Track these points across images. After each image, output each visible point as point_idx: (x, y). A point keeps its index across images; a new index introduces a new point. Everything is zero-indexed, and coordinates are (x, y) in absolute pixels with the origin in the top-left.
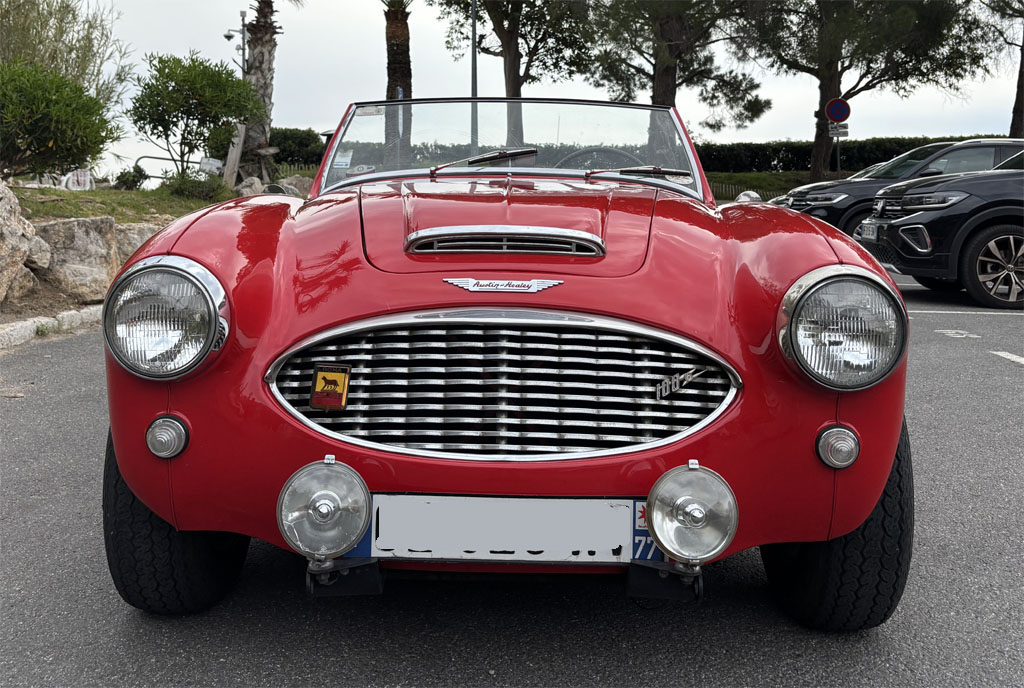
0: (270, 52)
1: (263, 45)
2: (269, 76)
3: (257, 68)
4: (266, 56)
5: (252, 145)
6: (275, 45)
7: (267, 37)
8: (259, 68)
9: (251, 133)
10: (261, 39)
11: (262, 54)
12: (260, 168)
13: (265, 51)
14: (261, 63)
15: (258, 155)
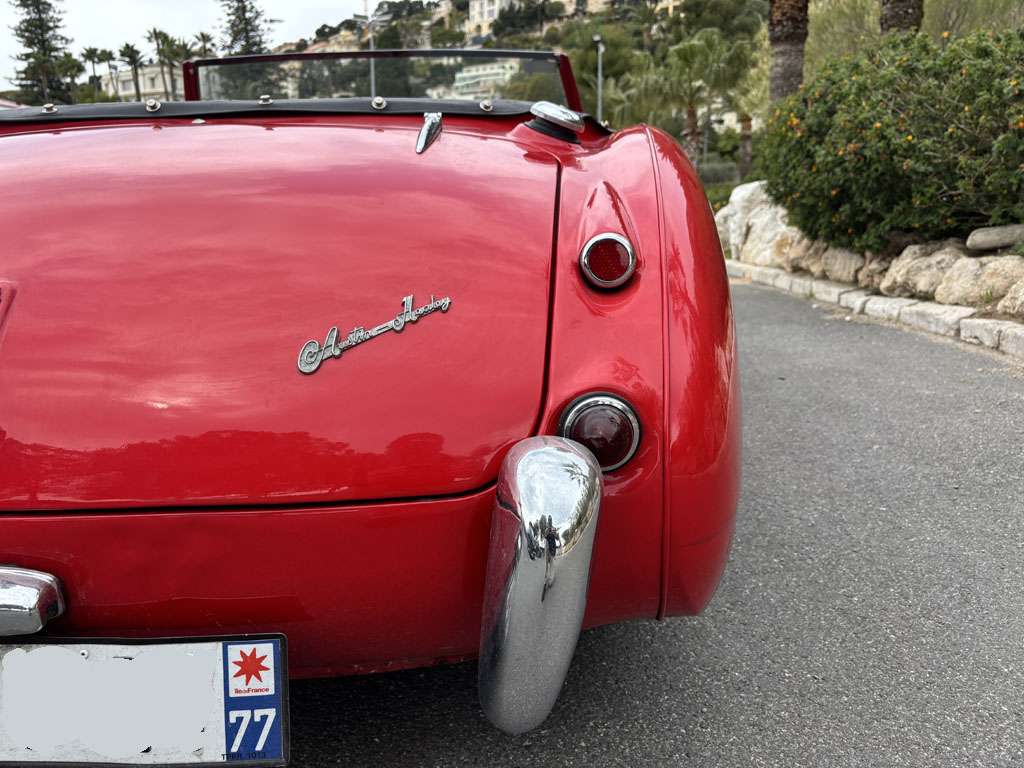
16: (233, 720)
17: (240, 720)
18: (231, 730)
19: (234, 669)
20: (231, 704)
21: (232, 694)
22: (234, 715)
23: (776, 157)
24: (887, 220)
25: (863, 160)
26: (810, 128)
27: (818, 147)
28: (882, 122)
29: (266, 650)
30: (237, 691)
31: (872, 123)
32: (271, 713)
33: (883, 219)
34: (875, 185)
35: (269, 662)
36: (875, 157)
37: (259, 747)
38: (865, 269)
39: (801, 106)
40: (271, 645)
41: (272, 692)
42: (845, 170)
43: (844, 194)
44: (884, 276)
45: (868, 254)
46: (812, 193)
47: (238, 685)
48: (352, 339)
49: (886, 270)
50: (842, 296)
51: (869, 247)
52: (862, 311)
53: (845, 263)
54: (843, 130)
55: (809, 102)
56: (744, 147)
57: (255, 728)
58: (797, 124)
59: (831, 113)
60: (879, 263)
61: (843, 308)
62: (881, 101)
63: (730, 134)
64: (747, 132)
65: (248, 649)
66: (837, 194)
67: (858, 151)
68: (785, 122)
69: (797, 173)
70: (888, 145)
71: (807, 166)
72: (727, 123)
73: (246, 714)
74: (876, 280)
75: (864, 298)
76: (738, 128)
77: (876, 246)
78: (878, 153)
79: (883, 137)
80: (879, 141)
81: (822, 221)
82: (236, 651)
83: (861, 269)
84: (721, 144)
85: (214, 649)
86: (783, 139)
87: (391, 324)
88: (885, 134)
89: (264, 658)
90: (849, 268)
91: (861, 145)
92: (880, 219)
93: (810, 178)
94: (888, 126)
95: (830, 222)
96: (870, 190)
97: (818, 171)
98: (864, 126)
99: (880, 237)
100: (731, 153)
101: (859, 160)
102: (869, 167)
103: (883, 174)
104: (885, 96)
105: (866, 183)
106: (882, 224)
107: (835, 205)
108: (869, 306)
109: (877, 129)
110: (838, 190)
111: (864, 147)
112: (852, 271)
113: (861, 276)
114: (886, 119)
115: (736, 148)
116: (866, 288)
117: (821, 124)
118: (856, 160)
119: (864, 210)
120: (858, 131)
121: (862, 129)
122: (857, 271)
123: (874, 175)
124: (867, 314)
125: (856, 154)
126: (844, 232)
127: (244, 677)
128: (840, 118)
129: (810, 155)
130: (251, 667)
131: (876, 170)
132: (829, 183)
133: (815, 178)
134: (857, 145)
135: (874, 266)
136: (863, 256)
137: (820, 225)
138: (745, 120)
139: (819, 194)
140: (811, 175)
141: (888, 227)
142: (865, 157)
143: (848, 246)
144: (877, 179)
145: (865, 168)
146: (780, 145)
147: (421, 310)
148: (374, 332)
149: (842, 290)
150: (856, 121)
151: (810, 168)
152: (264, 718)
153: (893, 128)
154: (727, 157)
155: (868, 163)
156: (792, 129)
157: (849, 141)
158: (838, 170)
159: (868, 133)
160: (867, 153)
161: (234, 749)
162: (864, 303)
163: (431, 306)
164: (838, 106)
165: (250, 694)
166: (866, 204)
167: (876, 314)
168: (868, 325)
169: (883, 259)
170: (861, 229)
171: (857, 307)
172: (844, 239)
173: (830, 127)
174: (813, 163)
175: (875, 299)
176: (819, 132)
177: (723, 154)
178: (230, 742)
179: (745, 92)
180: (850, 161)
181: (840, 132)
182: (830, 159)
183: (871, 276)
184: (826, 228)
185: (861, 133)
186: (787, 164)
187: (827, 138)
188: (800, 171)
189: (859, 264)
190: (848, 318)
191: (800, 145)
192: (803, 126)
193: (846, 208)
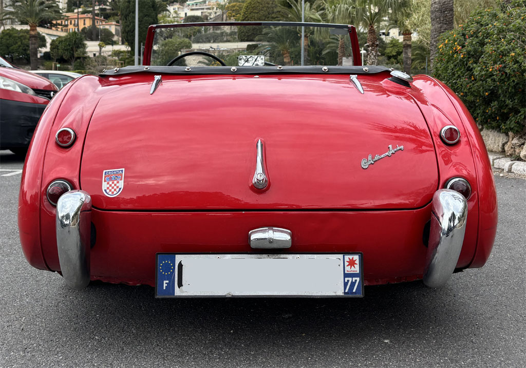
16: (346, 281)
17: (348, 281)
18: (346, 284)
19: (347, 264)
20: (346, 275)
21: (346, 272)
22: (346, 279)
23: (446, 69)
24: (522, 112)
25: (505, 75)
26: (469, 53)
27: (475, 65)
28: (515, 52)
29: (356, 258)
30: (348, 271)
31: (509, 52)
32: (358, 279)
33: (520, 112)
34: (513, 91)
35: (357, 262)
36: (512, 73)
37: (354, 291)
38: (509, 143)
39: (462, 38)
40: (358, 256)
41: (358, 272)
42: (494, 80)
43: (494, 95)
44: (522, 148)
45: (510, 134)
46: (472, 94)
47: (348, 269)
48: (376, 158)
49: (523, 144)
50: (495, 161)
51: (511, 129)
52: (510, 171)
53: (495, 140)
54: (490, 55)
55: (467, 37)
56: (406, 53)
57: (353, 284)
58: (460, 50)
59: (482, 44)
60: (518, 139)
61: (497, 168)
62: (513, 39)
63: (394, 43)
64: (408, 43)
65: (351, 257)
66: (489, 95)
67: (501, 69)
68: (451, 48)
69: (462, 80)
70: (520, 66)
71: (468, 76)
72: (391, 35)
73: (350, 279)
74: (517, 151)
75: (510, 162)
76: (401, 39)
77: (516, 129)
78: (514, 71)
79: (517, 62)
80: (515, 64)
81: (479, 111)
82: (347, 257)
83: (506, 143)
84: (388, 50)
85: (341, 256)
86: (450, 58)
87: (387, 154)
88: (518, 59)
89: (356, 260)
90: (498, 143)
91: (503, 65)
92: (517, 112)
93: (471, 84)
94: (519, 55)
95: (484, 112)
96: (510, 93)
97: (475, 80)
98: (504, 54)
99: (518, 123)
100: (395, 57)
101: (502, 75)
102: (509, 79)
103: (517, 84)
104: (515, 36)
105: (508, 89)
106: (519, 115)
107: (487, 102)
108: (513, 166)
109: (512, 57)
110: (490, 92)
111: (505, 67)
112: (501, 145)
113: (506, 148)
114: (518, 50)
115: (399, 53)
116: (511, 155)
117: (475, 51)
118: (500, 74)
119: (507, 106)
120: (501, 56)
121: (503, 55)
122: (504, 145)
123: (512, 84)
124: (513, 173)
125: (500, 71)
126: (494, 119)
127: (350, 266)
128: (488, 48)
129: (470, 69)
130: (352, 263)
131: (514, 81)
132: (483, 88)
133: (473, 84)
134: (500, 65)
135: (515, 141)
136: (507, 135)
137: (478, 114)
138: (406, 33)
139: (477, 94)
140: (471, 82)
141: (523, 117)
142: (506, 73)
143: (498, 128)
144: (514, 87)
145: (506, 80)
146: (448, 62)
147: (395, 150)
148: (382, 156)
149: (495, 157)
150: (499, 51)
151: (470, 78)
152: (356, 281)
153: (523, 56)
154: (392, 60)
155: (508, 77)
156: (457, 52)
157: (495, 63)
158: (489, 80)
159: (507, 59)
160: (507, 71)
161: (346, 291)
162: (511, 165)
163: (398, 148)
164: (486, 40)
165: (352, 272)
166: (508, 102)
167: (519, 173)
168: (515, 179)
169: (521, 137)
170: (505, 118)
171: (506, 168)
172: (494, 124)
173: (482, 53)
174: (472, 74)
175: (517, 163)
176: (475, 55)
177: (389, 58)
178: (345, 289)
179: (408, 16)
180: (497, 75)
181: (489, 56)
182: (483, 73)
183: (513, 148)
184: (481, 116)
185: (502, 58)
186: (454, 74)
187: (480, 60)
188: (463, 79)
189: (505, 140)
190: (501, 175)
191: (463, 63)
192: (464, 50)
193: (495, 104)
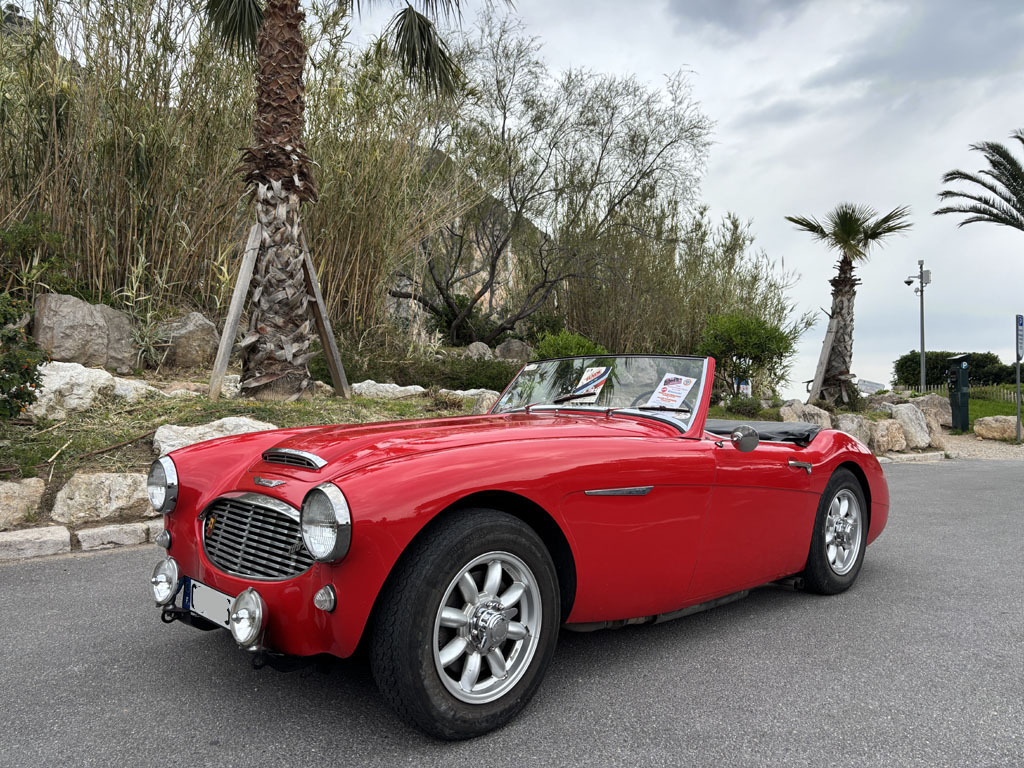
0: (849, 300)
1: (843, 296)
2: (849, 319)
3: (838, 313)
4: (846, 303)
5: (834, 372)
6: (854, 293)
7: (847, 288)
8: (840, 313)
9: (834, 363)
10: (841, 290)
11: (842, 302)
12: (841, 390)
13: (844, 299)
14: (842, 309)
15: (840, 380)
